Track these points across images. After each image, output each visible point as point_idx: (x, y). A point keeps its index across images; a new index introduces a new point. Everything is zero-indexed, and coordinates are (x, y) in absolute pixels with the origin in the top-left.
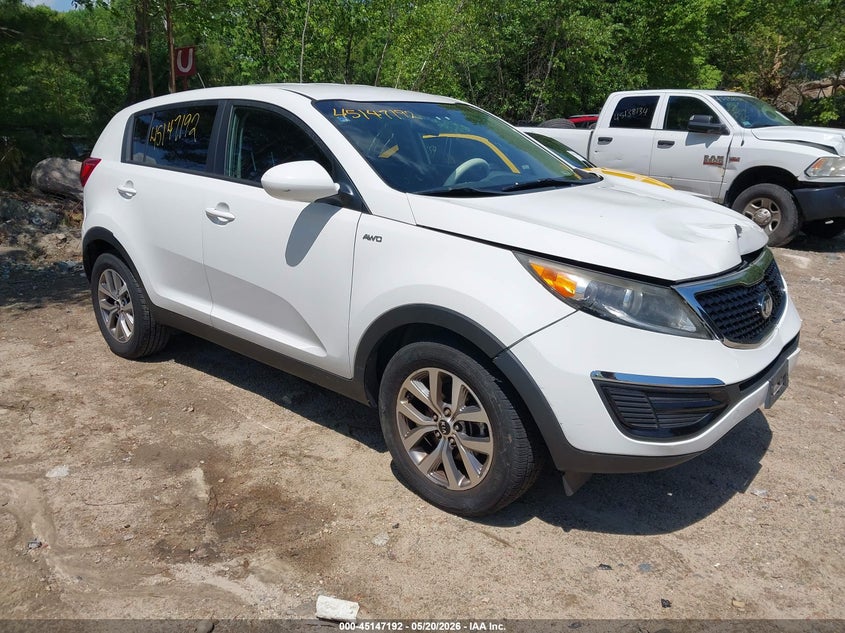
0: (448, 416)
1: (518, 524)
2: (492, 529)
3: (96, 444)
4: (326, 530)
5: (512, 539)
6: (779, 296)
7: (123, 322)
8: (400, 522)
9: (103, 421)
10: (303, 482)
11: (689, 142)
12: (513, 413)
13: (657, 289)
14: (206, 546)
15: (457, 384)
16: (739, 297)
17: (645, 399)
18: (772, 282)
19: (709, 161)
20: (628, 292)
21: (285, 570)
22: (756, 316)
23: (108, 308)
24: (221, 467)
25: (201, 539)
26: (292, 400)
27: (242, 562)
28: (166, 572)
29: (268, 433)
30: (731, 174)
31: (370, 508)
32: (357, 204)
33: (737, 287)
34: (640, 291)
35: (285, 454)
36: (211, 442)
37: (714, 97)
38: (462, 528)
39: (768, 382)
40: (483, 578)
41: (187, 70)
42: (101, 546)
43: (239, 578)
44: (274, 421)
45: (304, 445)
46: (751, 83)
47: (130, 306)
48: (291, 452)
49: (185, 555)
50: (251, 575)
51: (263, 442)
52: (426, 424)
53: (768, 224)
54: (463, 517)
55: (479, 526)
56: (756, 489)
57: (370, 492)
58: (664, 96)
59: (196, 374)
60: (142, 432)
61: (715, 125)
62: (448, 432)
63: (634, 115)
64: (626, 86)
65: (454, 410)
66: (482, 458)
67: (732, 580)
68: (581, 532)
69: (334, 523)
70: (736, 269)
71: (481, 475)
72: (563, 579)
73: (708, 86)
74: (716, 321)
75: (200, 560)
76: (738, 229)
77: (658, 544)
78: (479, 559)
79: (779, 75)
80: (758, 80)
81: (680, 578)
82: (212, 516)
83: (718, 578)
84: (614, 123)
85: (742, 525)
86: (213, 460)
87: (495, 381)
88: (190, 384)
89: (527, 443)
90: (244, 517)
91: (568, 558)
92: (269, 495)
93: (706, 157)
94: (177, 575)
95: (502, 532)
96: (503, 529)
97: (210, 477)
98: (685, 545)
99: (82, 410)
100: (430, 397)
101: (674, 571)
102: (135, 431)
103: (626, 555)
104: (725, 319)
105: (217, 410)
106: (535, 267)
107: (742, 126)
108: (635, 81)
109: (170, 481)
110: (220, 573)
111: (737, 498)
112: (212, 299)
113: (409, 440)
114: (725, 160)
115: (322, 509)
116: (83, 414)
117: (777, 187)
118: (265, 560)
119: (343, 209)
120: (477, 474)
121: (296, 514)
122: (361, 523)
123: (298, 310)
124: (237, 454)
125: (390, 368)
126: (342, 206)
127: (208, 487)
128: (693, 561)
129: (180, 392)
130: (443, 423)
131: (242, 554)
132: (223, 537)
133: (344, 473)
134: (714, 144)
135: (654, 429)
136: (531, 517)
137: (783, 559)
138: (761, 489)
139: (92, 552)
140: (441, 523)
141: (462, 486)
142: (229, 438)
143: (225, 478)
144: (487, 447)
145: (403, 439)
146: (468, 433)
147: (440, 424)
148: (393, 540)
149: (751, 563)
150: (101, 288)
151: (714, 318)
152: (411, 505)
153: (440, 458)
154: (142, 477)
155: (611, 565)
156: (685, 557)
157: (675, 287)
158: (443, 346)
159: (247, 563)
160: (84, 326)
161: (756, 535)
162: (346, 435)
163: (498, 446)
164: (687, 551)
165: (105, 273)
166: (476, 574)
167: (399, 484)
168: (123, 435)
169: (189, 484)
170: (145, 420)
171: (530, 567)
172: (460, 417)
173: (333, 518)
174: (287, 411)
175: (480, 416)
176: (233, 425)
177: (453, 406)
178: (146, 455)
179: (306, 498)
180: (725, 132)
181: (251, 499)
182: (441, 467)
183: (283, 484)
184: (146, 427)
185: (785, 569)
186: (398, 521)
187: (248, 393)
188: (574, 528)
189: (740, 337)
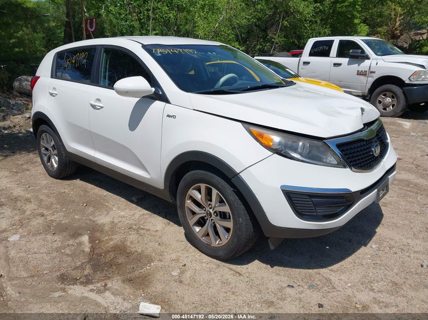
0: (211, 208)
1: (247, 264)
2: (234, 267)
3: (35, 223)
4: (148, 268)
5: (244, 272)
6: (385, 145)
7: (53, 160)
8: (187, 263)
9: (41, 211)
10: (138, 242)
11: (349, 64)
12: (242, 207)
13: (316, 142)
14: (86, 276)
15: (215, 192)
16: (361, 146)
17: (309, 200)
18: (381, 137)
19: (360, 73)
20: (301, 144)
21: (125, 288)
22: (370, 155)
23: (46, 153)
24: (98, 234)
25: (84, 272)
26: (137, 199)
27: (103, 285)
28: (64, 290)
29: (123, 217)
30: (371, 80)
31: (172, 256)
32: (164, 98)
33: (360, 140)
34: (308, 143)
35: (131, 228)
36: (94, 222)
37: (362, 40)
38: (218, 266)
39: (376, 190)
40: (226, 293)
41: (93, 30)
42: (32, 276)
43: (101, 293)
44: (127, 211)
45: (141, 223)
46: (384, 33)
47: (56, 152)
48: (134, 227)
49: (74, 281)
50: (107, 292)
51: (120, 221)
52: (200, 213)
53: (390, 105)
54: (220, 260)
55: (227, 265)
56: (373, 245)
57: (173, 247)
58: (337, 40)
59: (90, 186)
60: (58, 217)
61: (363, 55)
62: (211, 216)
63: (321, 50)
64: (319, 35)
65: (213, 205)
66: (227, 230)
67: (356, 293)
68: (280, 268)
69: (152, 264)
70: (361, 130)
71: (227, 239)
72: (268, 293)
73: (362, 34)
74: (348, 158)
75: (82, 283)
76: (363, 110)
77: (319, 274)
78: (225, 283)
79: (399, 28)
80: (388, 31)
81: (329, 292)
82: (91, 260)
83: (349, 292)
84: (311, 54)
85: (364, 264)
86: (94, 231)
87: (233, 190)
88: (86, 191)
89: (250, 223)
90: (107, 261)
91: (271, 282)
92: (121, 249)
93: (358, 71)
94: (69, 292)
95: (238, 268)
96: (239, 266)
97: (92, 240)
98: (333, 274)
99: (30, 205)
100: (201, 199)
101: (326, 288)
102: (55, 216)
103: (302, 280)
104: (353, 157)
105: (98, 205)
106: (253, 131)
107: (377, 55)
108: (324, 32)
109: (71, 242)
110: (92, 290)
111: (363, 249)
112: (94, 148)
113: (192, 221)
114: (368, 73)
115: (147, 257)
116: (30, 208)
117: (395, 86)
118: (115, 283)
119: (157, 101)
120: (225, 238)
121: (134, 259)
122: (166, 264)
123: (135, 153)
124: (106, 228)
125: (182, 184)
126: (156, 100)
127: (90, 245)
128: (336, 283)
129: (80, 196)
130: (208, 212)
131: (104, 280)
132: (95, 271)
133: (160, 237)
134: (362, 64)
135: (314, 216)
136: (254, 260)
137: (384, 282)
138: (375, 244)
139: (27, 280)
140: (207, 263)
141: (218, 244)
142: (103, 219)
143: (100, 240)
144: (230, 224)
145: (189, 220)
146: (221, 217)
147: (207, 213)
148: (182, 272)
149: (367, 284)
150: (42, 143)
151: (347, 156)
152: (193, 254)
153: (207, 230)
154: (57, 240)
155: (294, 285)
156: (333, 281)
157: (325, 141)
158: (207, 172)
159: (106, 285)
160: (36, 162)
161: (371, 269)
162: (163, 218)
163: (235, 224)
164: (334, 278)
165: (43, 135)
166: (223, 290)
167: (188, 243)
168: (49, 218)
169: (80, 244)
170: (61, 210)
171: (251, 286)
172: (216, 209)
173: (152, 261)
174: (134, 206)
175: (226, 209)
176: (106, 212)
177: (213, 203)
178: (60, 229)
179: (139, 251)
180: (368, 58)
181: (111, 251)
182: (208, 235)
183: (128, 243)
184: (61, 214)
185: (385, 287)
186: (186, 262)
187: (115, 196)
188: (276, 266)
189: (361, 167)
